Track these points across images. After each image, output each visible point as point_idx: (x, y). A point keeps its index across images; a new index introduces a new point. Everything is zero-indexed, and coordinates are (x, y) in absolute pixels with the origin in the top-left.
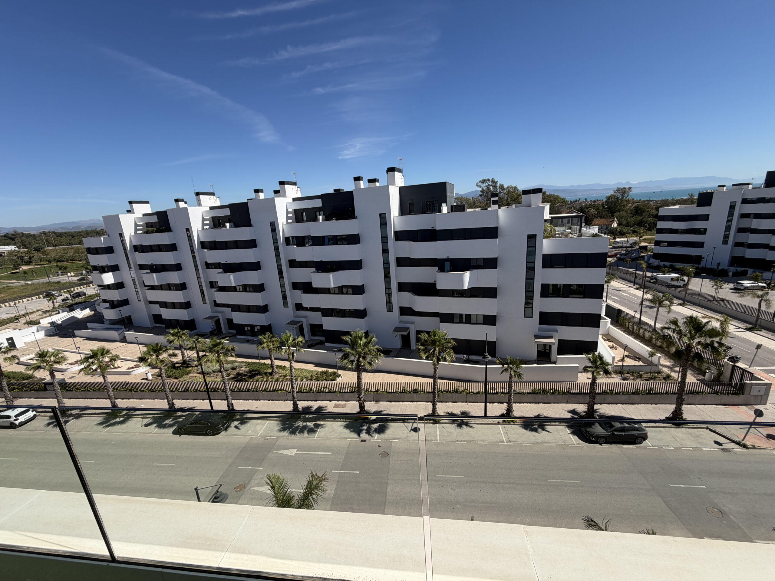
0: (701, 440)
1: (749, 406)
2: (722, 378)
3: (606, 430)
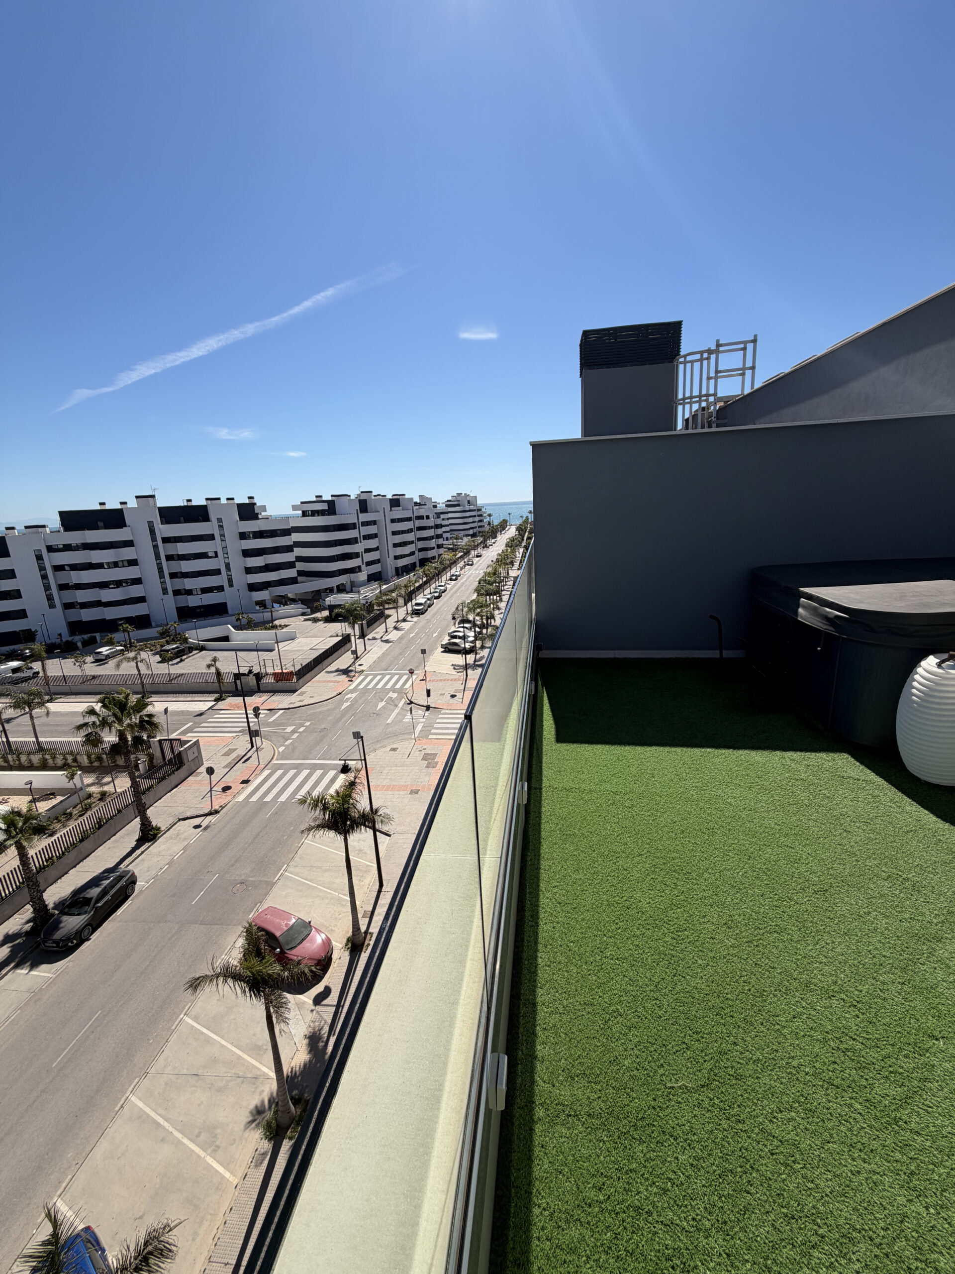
0: (183, 836)
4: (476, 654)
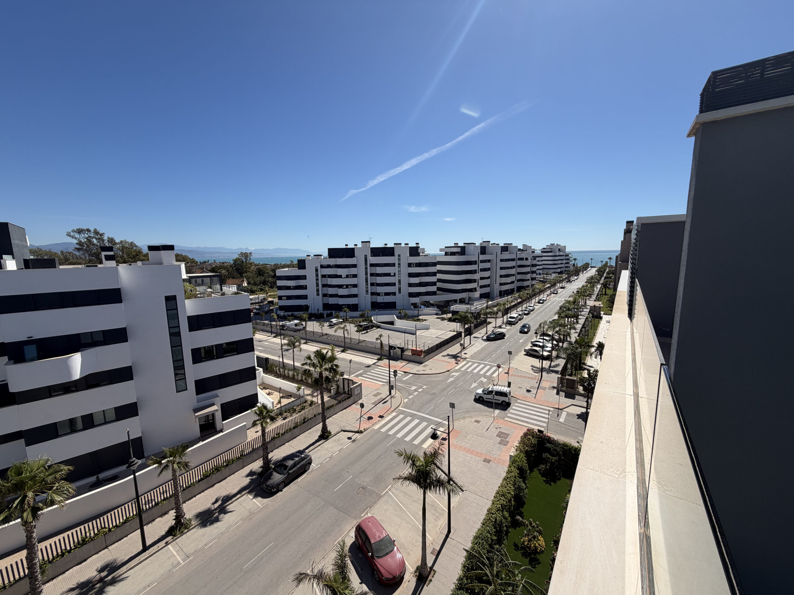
1: (356, 403)
2: (339, 389)
3: (283, 474)
4: (551, 361)
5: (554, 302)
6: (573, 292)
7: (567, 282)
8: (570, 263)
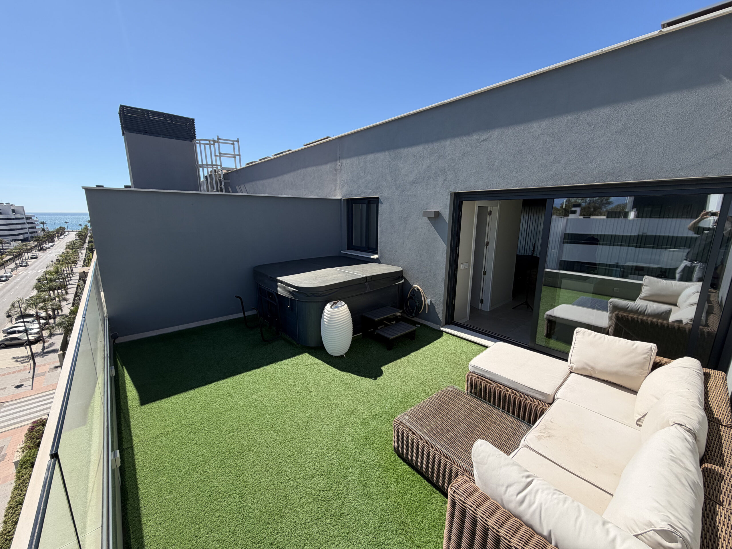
4: (44, 342)
5: (26, 276)
6: (52, 261)
7: (39, 250)
8: (37, 227)
